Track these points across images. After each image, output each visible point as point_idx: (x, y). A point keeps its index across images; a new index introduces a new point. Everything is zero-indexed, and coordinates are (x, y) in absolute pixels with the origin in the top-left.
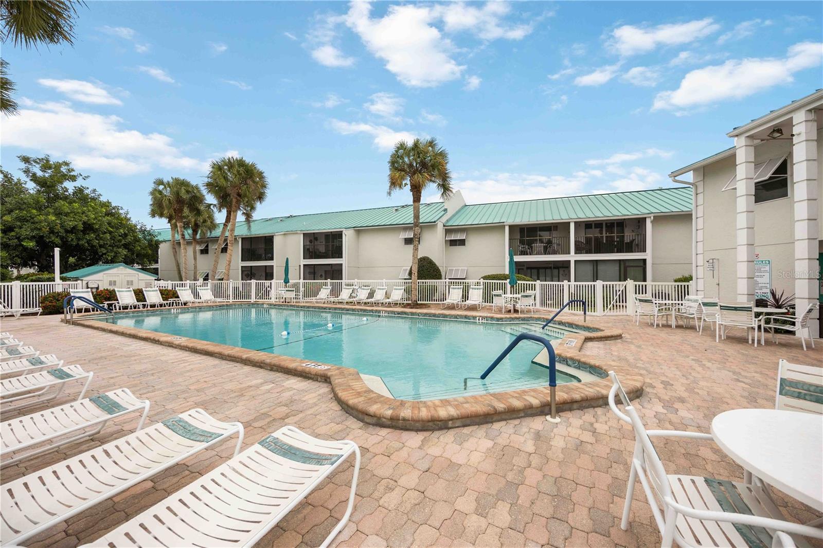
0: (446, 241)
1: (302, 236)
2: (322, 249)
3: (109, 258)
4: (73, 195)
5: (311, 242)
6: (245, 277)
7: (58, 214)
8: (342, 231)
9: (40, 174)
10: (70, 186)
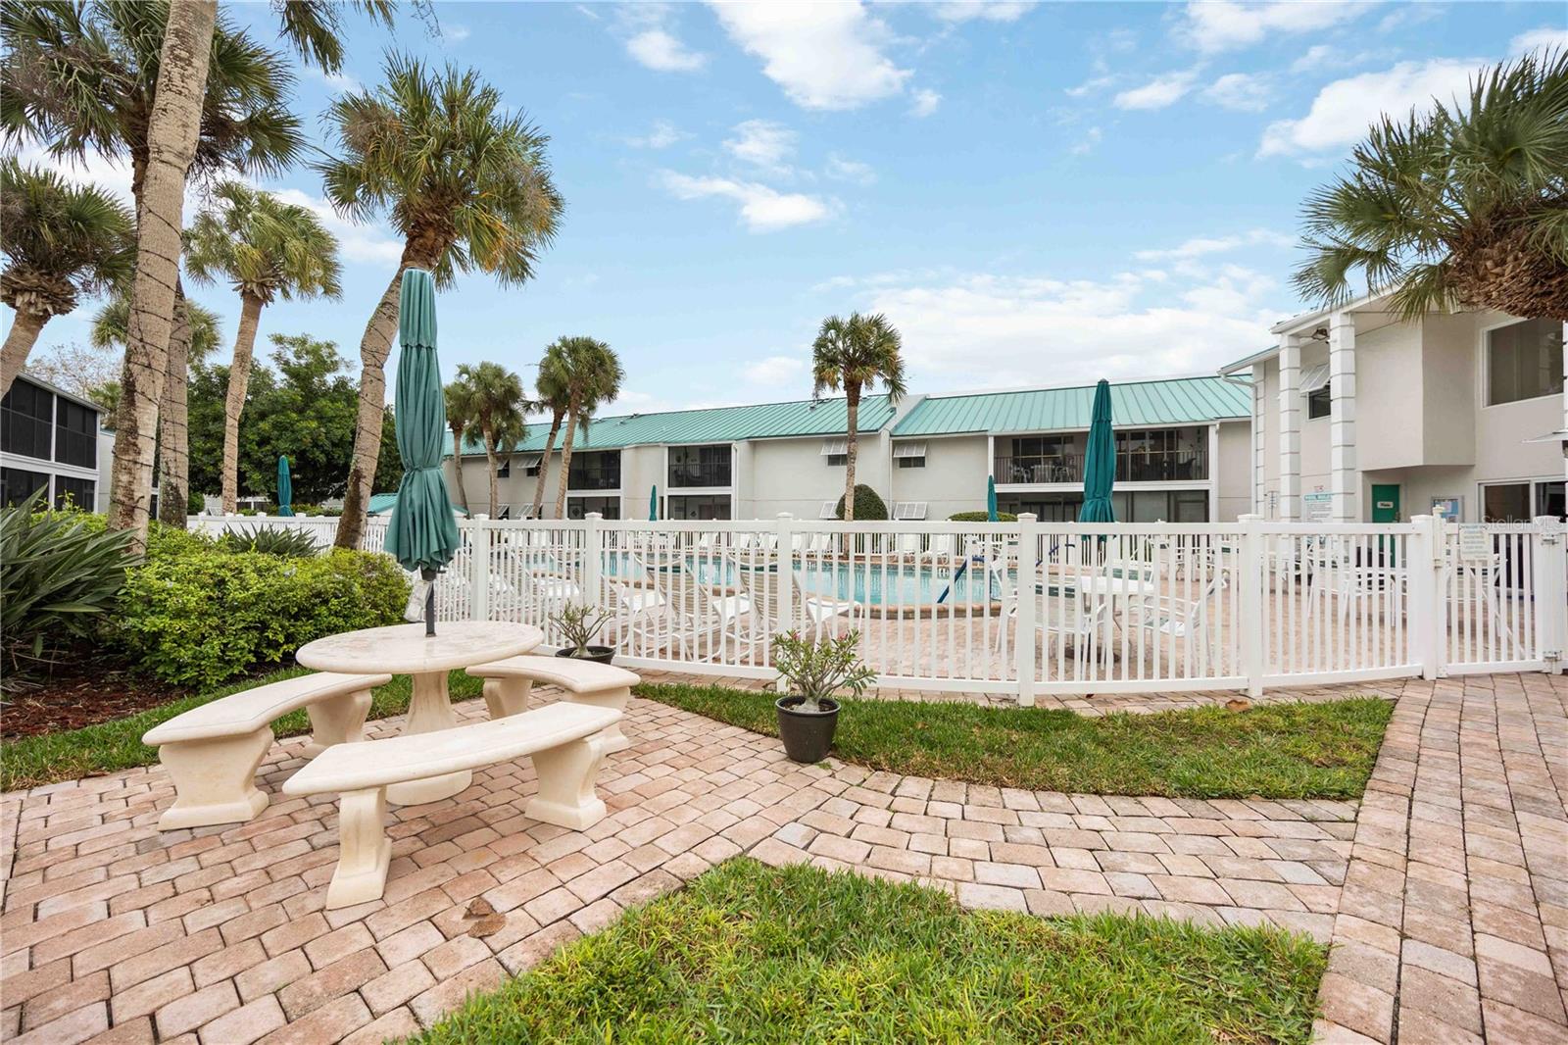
0: (894, 459)
1: (666, 451)
2: (696, 472)
3: (383, 485)
4: (334, 390)
5: (679, 460)
6: (572, 514)
7: (321, 417)
8: (730, 445)
9: (293, 360)
10: (330, 379)
